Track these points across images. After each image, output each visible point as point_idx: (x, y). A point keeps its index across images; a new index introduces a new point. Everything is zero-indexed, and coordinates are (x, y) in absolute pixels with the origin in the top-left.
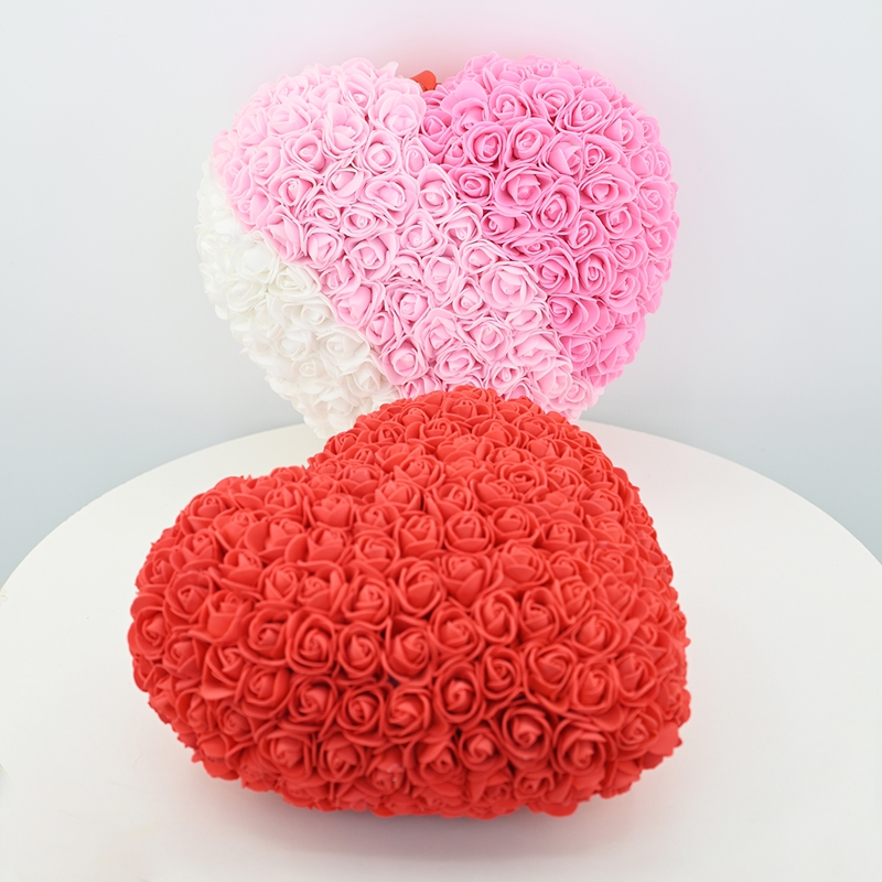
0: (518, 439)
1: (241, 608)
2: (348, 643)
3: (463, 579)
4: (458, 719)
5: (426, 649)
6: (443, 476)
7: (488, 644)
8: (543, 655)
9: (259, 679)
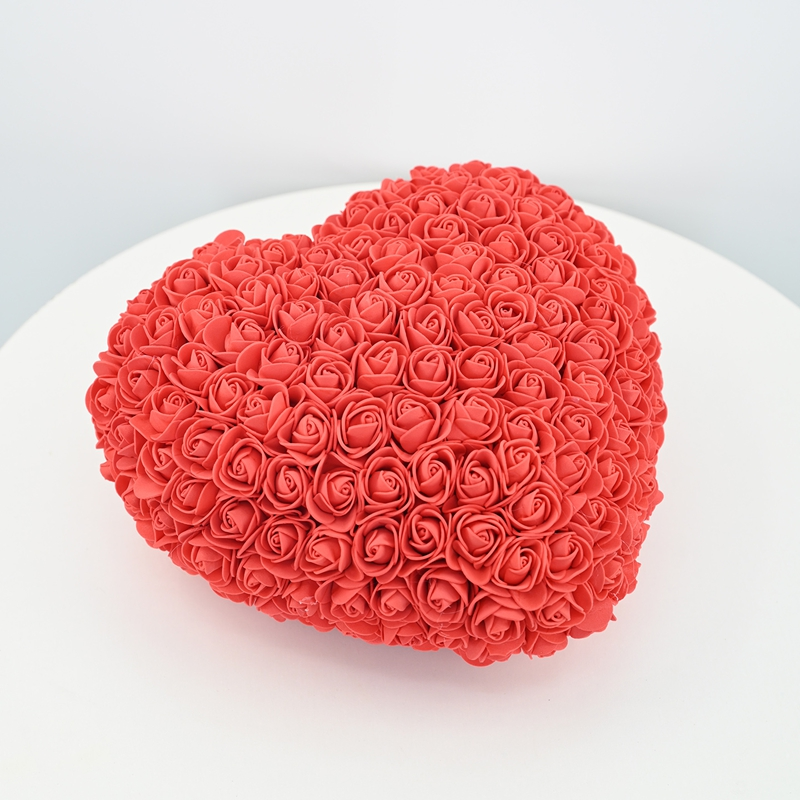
0: (525, 253)
1: (181, 409)
2: (276, 473)
3: (408, 427)
4: (373, 573)
5: (353, 495)
6: (427, 293)
7: (418, 501)
8: (470, 525)
9: (186, 487)
